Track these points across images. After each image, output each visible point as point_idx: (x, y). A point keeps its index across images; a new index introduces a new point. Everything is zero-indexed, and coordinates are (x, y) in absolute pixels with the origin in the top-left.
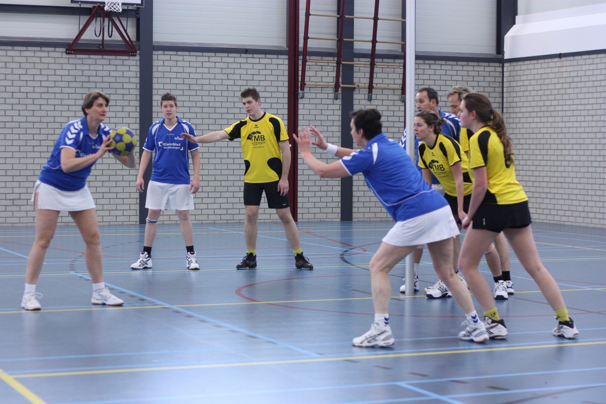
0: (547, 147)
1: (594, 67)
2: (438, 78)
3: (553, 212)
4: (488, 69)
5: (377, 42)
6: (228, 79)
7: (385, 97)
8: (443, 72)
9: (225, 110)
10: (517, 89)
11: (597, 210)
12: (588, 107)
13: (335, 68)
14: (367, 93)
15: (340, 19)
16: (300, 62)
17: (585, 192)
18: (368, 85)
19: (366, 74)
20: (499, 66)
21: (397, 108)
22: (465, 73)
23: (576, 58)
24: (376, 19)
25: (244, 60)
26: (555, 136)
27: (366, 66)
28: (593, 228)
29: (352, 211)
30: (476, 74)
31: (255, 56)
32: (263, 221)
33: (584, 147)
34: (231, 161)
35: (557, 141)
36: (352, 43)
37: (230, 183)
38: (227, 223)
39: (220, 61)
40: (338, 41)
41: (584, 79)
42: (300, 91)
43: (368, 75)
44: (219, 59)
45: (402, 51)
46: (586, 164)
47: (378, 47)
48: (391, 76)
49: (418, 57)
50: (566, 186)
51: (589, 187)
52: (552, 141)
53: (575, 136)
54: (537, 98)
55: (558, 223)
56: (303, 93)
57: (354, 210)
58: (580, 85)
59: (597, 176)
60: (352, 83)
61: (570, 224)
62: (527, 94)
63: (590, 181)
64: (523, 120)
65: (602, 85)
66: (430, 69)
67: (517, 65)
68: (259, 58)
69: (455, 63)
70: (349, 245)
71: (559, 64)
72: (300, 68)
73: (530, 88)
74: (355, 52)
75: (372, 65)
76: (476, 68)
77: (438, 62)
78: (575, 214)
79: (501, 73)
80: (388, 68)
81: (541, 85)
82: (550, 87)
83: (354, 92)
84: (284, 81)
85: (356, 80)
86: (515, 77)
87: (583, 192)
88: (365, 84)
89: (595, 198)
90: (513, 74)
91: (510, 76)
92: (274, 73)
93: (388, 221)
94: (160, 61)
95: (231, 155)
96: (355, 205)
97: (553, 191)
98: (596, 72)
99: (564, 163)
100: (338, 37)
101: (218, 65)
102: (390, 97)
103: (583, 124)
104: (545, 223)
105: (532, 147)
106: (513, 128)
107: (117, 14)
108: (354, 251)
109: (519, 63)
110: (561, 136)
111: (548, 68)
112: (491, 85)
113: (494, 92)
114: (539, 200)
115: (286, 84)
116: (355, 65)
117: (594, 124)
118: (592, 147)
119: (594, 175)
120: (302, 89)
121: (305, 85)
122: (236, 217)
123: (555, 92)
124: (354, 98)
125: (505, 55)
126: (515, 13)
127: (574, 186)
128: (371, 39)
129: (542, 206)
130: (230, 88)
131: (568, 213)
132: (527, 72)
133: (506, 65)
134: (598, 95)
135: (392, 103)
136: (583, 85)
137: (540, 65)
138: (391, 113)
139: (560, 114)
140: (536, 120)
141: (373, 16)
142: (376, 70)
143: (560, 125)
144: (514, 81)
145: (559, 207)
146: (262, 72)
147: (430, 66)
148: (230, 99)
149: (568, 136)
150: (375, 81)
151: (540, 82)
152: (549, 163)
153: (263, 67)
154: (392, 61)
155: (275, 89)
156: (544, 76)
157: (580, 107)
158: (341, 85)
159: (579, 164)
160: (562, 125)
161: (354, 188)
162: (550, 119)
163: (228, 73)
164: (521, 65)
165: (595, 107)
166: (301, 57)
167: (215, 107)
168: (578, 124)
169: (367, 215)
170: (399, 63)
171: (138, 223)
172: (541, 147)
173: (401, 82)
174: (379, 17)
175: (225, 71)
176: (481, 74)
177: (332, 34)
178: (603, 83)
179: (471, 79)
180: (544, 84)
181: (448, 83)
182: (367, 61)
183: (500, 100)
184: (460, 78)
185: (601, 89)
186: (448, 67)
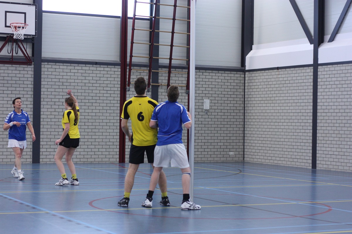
0: (270, 121)
1: (297, 75)
2: (207, 80)
3: (273, 158)
4: (236, 75)
5: (172, 59)
6: (85, 79)
8: (210, 77)
9: (83, 98)
10: (252, 87)
11: (298, 157)
12: (294, 98)
13: (148, 74)
15: (151, 46)
16: (128, 70)
17: (292, 147)
18: (167, 84)
19: (166, 77)
20: (243, 74)
21: (184, 97)
22: (223, 78)
23: (287, 70)
24: (172, 46)
25: (95, 69)
26: (275, 114)
27: (166, 73)
28: (297, 168)
30: (229, 78)
31: (101, 66)
32: (105, 162)
33: (291, 121)
34: (86, 127)
35: (276, 118)
36: (158, 59)
37: (86, 140)
38: (84, 163)
39: (81, 69)
40: (150, 58)
41: (291, 82)
42: (127, 87)
43: (167, 78)
44: (80, 68)
45: (187, 64)
46: (293, 131)
47: (173, 62)
48: (180, 79)
50: (281, 143)
51: (294, 144)
52: (273, 117)
53: (286, 114)
54: (264, 93)
55: (277, 164)
56: (129, 88)
58: (289, 85)
59: (299, 137)
60: (158, 83)
61: (283, 165)
62: (258, 90)
63: (295, 140)
64: (256, 105)
66: (203, 75)
67: (253, 74)
68: (104, 68)
69: (217, 72)
71: (277, 73)
72: (128, 73)
73: (260, 87)
74: (159, 65)
75: (170, 73)
76: (229, 75)
77: (207, 71)
78: (286, 159)
79: (244, 78)
80: (179, 74)
81: (266, 85)
82: (272, 86)
83: (159, 88)
84: (118, 81)
85: (160, 81)
86: (252, 80)
87: (290, 147)
88: (165, 83)
89: (297, 150)
90: (251, 78)
91: (249, 80)
92: (112, 76)
94: (45, 68)
95: (86, 124)
97: (273, 146)
98: (298, 78)
99: (280, 130)
100: (149, 56)
101: (79, 71)
103: (291, 108)
104: (269, 165)
105: (262, 120)
106: (250, 110)
107: (21, 41)
109: (254, 72)
110: (278, 114)
111: (271, 75)
112: (238, 84)
113: (240, 89)
114: (265, 151)
115: (119, 83)
116: (159, 72)
117: (297, 108)
118: (296, 121)
119: (297, 137)
120: (129, 86)
121: (130, 83)
122: (89, 160)
123: (275, 89)
124: (159, 91)
125: (246, 67)
126: (252, 43)
127: (285, 143)
128: (169, 57)
129: (267, 155)
130: (87, 85)
131: (282, 159)
132: (259, 78)
133: (247, 73)
134: (299, 91)
136: (291, 85)
137: (266, 73)
139: (278, 102)
140: (264, 105)
141: (170, 44)
142: (171, 75)
143: (278, 108)
144: (251, 82)
145: (276, 155)
146: (105, 76)
147: (203, 73)
148: (86, 91)
149: (282, 114)
150: (171, 81)
151: (266, 83)
152: (271, 130)
153: (106, 72)
154: (181, 70)
155: (112, 86)
156: (269, 80)
157: (289, 98)
158: (151, 84)
159: (288, 131)
160: (279, 108)
162: (272, 105)
163: (85, 76)
165: (298, 98)
166: (128, 67)
167: (78, 96)
168: (288, 108)
170: (185, 71)
171: (31, 163)
172: (266, 120)
173: (186, 82)
174: (174, 44)
175: (83, 75)
176: (232, 78)
177: (146, 54)
178: (303, 84)
179: (226, 81)
180: (268, 85)
181: (213, 83)
182: (167, 70)
183: (243, 93)
184: (220, 81)
185: (301, 88)
186: (213, 74)
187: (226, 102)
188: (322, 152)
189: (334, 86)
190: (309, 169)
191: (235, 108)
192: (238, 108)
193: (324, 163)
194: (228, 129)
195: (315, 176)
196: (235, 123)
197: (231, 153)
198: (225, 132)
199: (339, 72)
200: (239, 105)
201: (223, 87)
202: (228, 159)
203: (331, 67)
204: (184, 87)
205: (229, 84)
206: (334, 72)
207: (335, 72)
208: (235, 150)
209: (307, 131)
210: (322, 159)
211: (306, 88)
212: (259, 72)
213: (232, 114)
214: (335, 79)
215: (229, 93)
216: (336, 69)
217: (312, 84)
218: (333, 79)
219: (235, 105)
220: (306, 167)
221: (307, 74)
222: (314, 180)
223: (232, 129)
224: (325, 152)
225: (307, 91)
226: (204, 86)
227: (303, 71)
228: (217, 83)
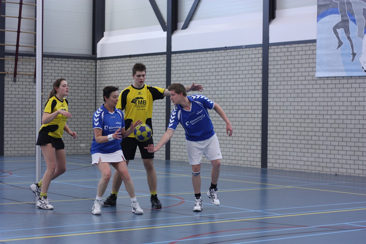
2: (57, 68)
4: (87, 63)
5: (19, 46)
7: (24, 80)
8: (60, 65)
10: (104, 76)
14: (13, 77)
18: (14, 72)
19: (12, 65)
20: (94, 62)
21: (32, 87)
22: (73, 66)
23: (140, 58)
24: (19, 32)
27: (12, 60)
29: (3, 150)
30: (80, 66)
36: (4, 46)
43: (13, 66)
45: (35, 52)
47: (20, 49)
48: (27, 67)
49: (44, 56)
57: (5, 149)
60: (4, 71)
62: (110, 79)
65: (155, 74)
66: (52, 63)
67: (104, 62)
69: (67, 60)
70: (2, 171)
71: (129, 61)
73: (112, 75)
74: (5, 52)
75: (16, 60)
76: (80, 63)
77: (56, 59)
79: (95, 66)
80: (26, 62)
81: (119, 73)
82: (125, 75)
83: (5, 77)
85: (6, 69)
86: (103, 69)
88: (12, 71)
91: (100, 68)
93: (26, 156)
96: (5, 146)
98: (151, 66)
102: (27, 80)
108: (5, 174)
109: (106, 60)
111: (123, 63)
112: (89, 73)
113: (91, 77)
116: (5, 60)
124: (5, 80)
125: (97, 55)
126: (103, 30)
128: (15, 44)
132: (110, 66)
133: (98, 61)
134: (153, 80)
135: (28, 83)
137: (118, 61)
138: (28, 90)
141: (17, 30)
142: (18, 63)
144: (102, 71)
147: (52, 61)
150: (18, 70)
151: (118, 72)
154: (28, 57)
156: (121, 68)
161: (5, 136)
164: (107, 61)
169: (13, 152)
170: (33, 59)
173: (34, 70)
174: (21, 30)
176: (83, 66)
178: (156, 73)
179: (77, 69)
180: (121, 73)
181: (63, 72)
182: (13, 57)
183: (94, 82)
184: (70, 69)
185: (154, 76)
186: (63, 62)
187: (76, 91)
188: (175, 143)
189: (187, 75)
190: (163, 161)
191: (86, 98)
192: (89, 98)
193: (178, 154)
194: (79, 120)
195: (169, 168)
196: (86, 113)
197: (82, 145)
198: (76, 123)
199: (192, 60)
200: (90, 95)
201: (73, 75)
202: (79, 151)
203: (184, 55)
204: (32, 75)
205: (80, 72)
206: (187, 60)
207: (189, 60)
208: (86, 142)
209: (160, 121)
210: (175, 150)
211: (159, 76)
212: (111, 60)
213: (83, 104)
214: (189, 68)
215: (80, 82)
216: (190, 57)
217: (165, 72)
218: (187, 68)
219: (86, 95)
220: (159, 159)
221: (160, 62)
222: (168, 172)
223: (83, 120)
224: (179, 143)
225: (160, 80)
226: (53, 75)
227: (156, 59)
228: (66, 72)
